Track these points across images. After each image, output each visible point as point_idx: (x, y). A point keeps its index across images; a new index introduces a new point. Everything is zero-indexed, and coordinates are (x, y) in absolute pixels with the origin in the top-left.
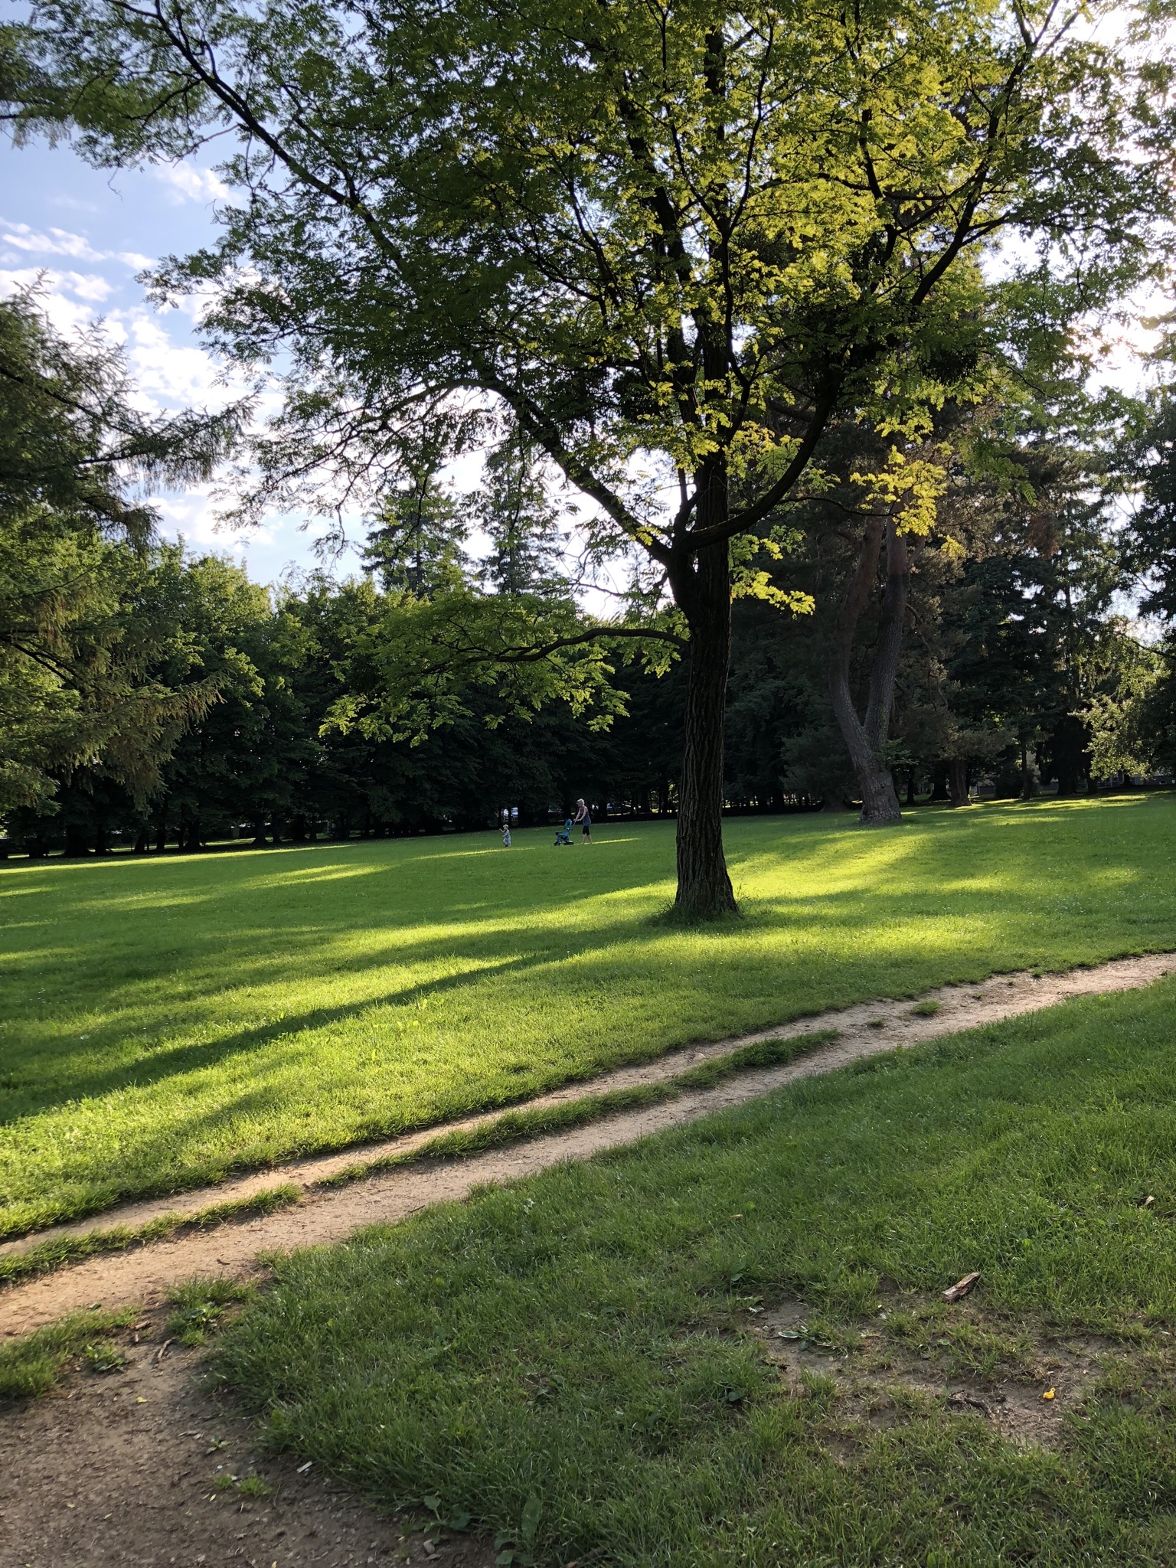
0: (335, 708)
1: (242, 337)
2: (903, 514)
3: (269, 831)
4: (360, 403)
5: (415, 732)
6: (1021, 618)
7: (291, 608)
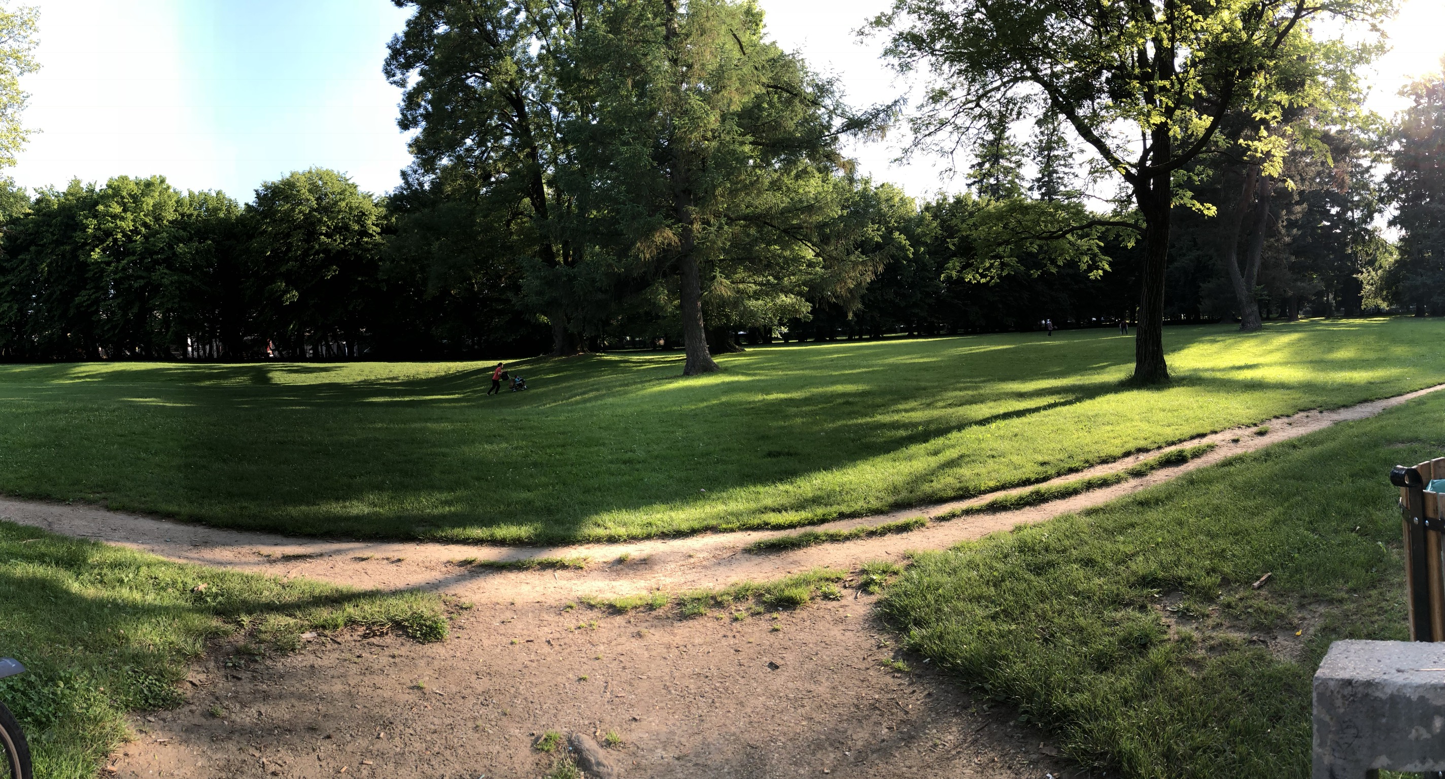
0: (950, 265)
1: (903, 60)
2: (1265, 164)
3: (915, 329)
4: (965, 92)
5: (992, 278)
6: (1328, 224)
7: (927, 208)
